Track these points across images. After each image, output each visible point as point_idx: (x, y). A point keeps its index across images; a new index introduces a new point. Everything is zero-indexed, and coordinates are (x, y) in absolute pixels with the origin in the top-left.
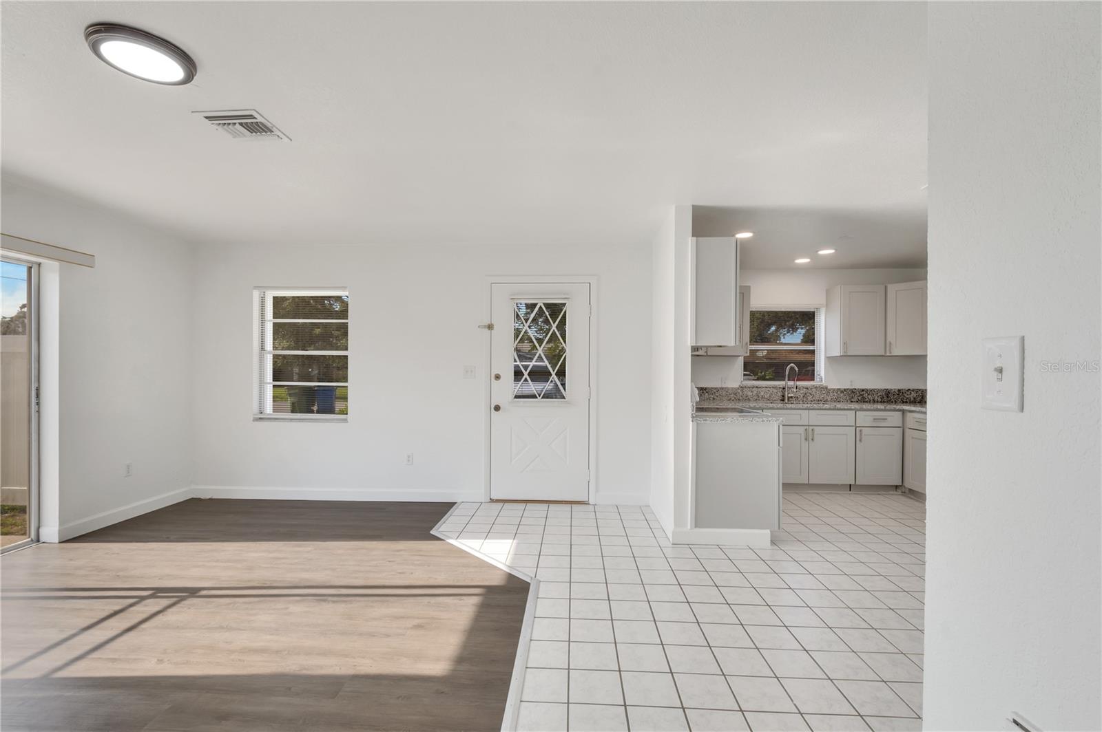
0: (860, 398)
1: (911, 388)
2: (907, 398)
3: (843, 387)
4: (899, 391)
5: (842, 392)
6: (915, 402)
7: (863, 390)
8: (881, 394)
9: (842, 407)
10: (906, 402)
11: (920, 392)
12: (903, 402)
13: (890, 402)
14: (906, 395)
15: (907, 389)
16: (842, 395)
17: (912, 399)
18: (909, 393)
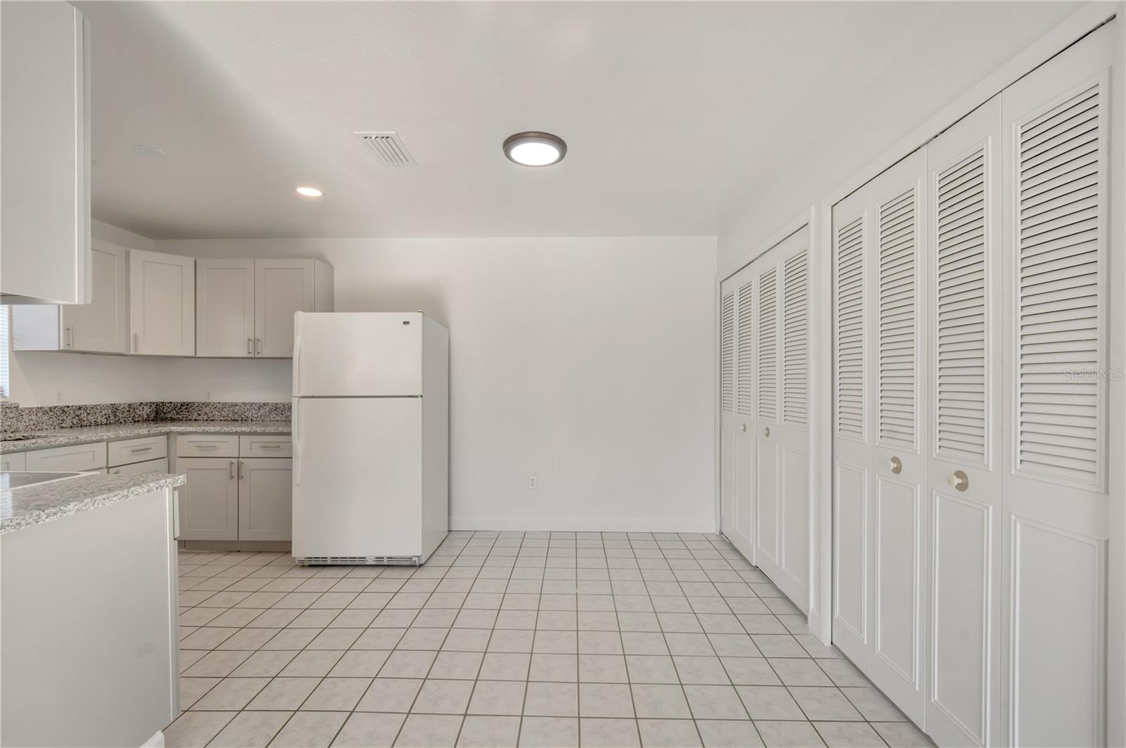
0: (75, 421)
1: (144, 402)
2: (140, 416)
3: (47, 404)
4: (130, 405)
5: (45, 413)
6: (149, 420)
7: (80, 408)
8: (106, 412)
9: (88, 439)
10: (138, 421)
11: (154, 406)
12: (135, 422)
13: (118, 423)
14: (137, 411)
15: (139, 402)
16: (45, 418)
17: (145, 417)
18: (141, 409)
